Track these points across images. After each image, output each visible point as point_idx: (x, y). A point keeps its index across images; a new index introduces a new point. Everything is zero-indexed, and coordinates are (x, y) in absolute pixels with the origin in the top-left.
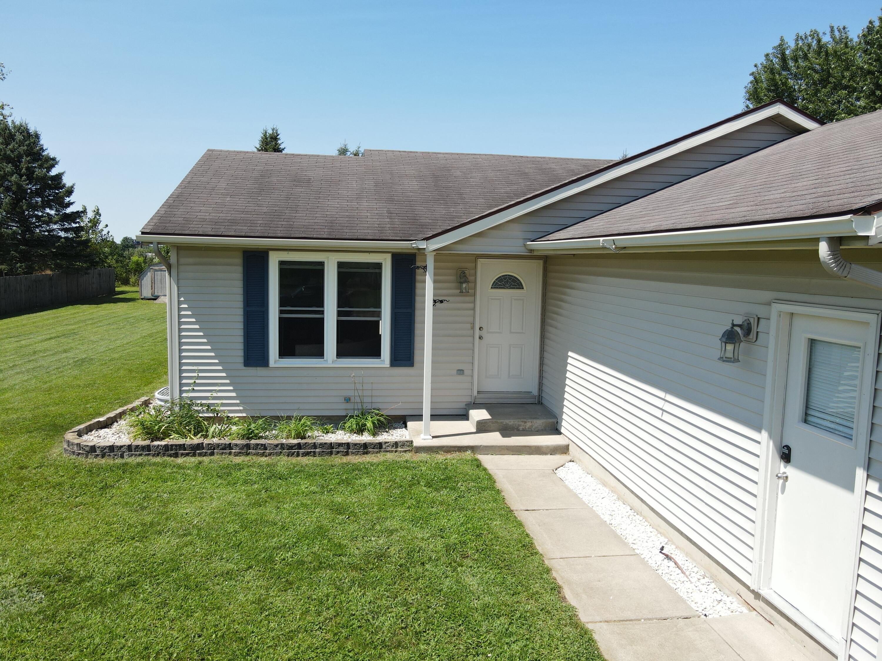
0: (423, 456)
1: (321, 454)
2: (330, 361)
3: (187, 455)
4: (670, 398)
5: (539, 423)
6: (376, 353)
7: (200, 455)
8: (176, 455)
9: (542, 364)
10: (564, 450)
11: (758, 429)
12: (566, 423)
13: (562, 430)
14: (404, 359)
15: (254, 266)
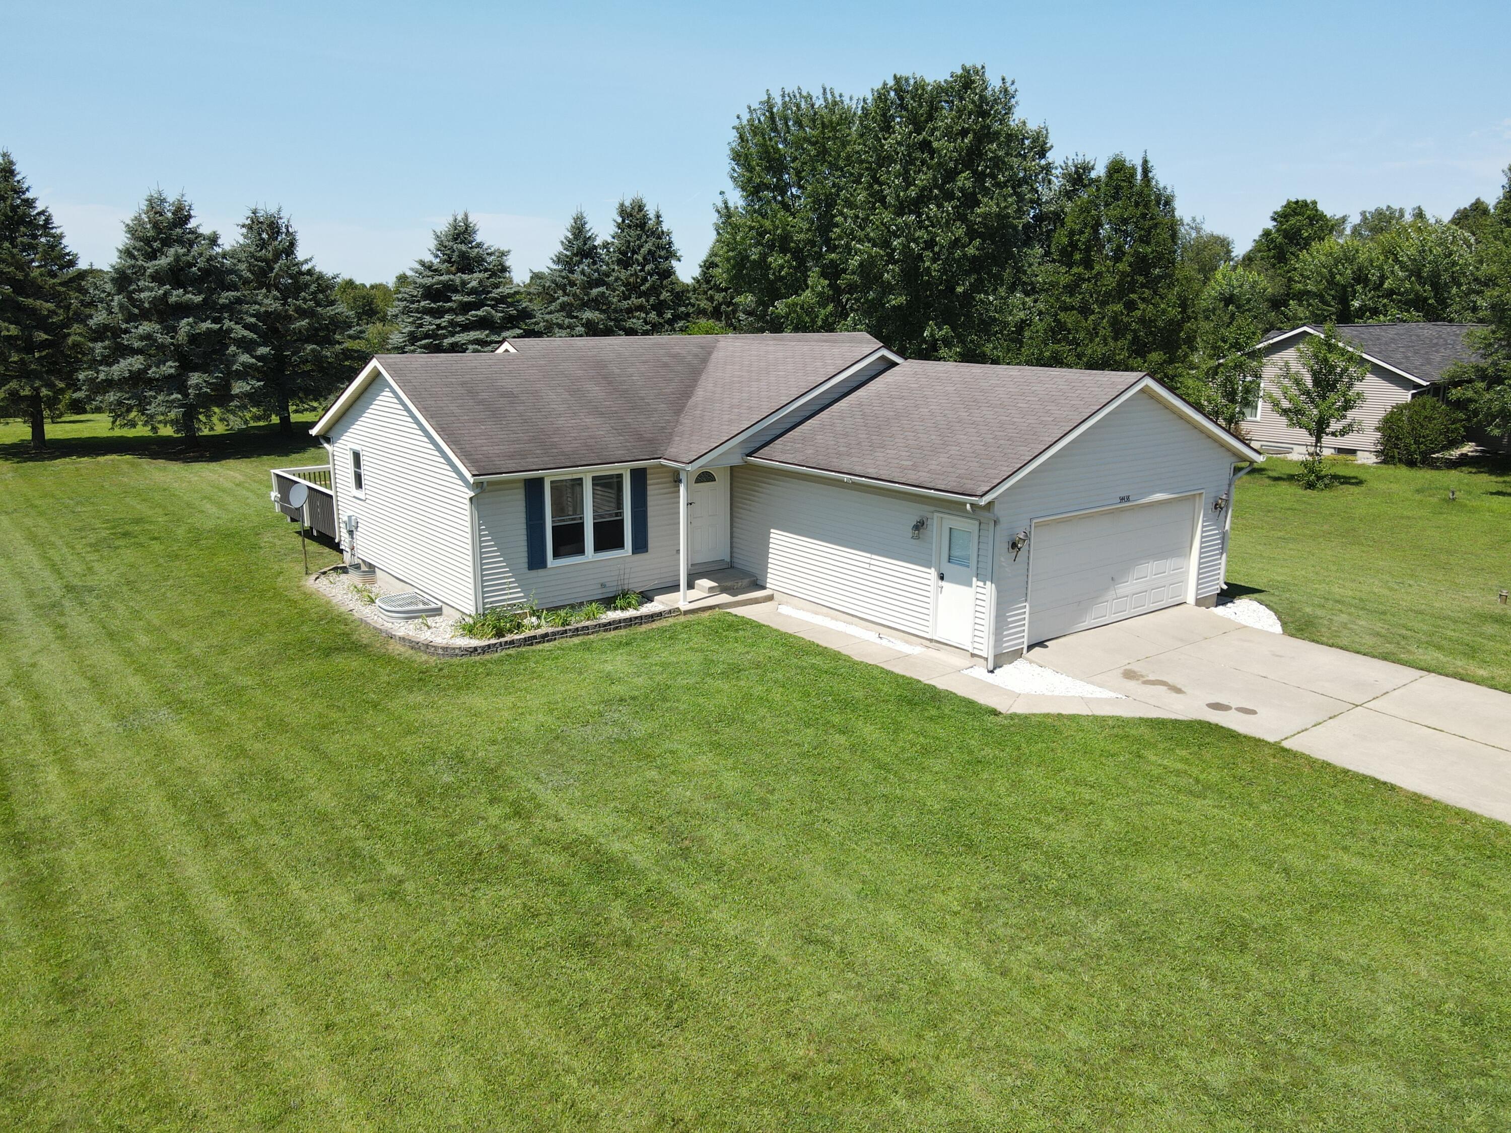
0: (691, 617)
1: (625, 627)
2: (590, 557)
3: (539, 642)
4: (874, 557)
5: (746, 582)
6: (620, 545)
7: (548, 641)
8: (532, 644)
9: (732, 537)
10: (770, 598)
11: (930, 568)
12: (774, 580)
13: (768, 585)
14: (640, 546)
15: (533, 488)
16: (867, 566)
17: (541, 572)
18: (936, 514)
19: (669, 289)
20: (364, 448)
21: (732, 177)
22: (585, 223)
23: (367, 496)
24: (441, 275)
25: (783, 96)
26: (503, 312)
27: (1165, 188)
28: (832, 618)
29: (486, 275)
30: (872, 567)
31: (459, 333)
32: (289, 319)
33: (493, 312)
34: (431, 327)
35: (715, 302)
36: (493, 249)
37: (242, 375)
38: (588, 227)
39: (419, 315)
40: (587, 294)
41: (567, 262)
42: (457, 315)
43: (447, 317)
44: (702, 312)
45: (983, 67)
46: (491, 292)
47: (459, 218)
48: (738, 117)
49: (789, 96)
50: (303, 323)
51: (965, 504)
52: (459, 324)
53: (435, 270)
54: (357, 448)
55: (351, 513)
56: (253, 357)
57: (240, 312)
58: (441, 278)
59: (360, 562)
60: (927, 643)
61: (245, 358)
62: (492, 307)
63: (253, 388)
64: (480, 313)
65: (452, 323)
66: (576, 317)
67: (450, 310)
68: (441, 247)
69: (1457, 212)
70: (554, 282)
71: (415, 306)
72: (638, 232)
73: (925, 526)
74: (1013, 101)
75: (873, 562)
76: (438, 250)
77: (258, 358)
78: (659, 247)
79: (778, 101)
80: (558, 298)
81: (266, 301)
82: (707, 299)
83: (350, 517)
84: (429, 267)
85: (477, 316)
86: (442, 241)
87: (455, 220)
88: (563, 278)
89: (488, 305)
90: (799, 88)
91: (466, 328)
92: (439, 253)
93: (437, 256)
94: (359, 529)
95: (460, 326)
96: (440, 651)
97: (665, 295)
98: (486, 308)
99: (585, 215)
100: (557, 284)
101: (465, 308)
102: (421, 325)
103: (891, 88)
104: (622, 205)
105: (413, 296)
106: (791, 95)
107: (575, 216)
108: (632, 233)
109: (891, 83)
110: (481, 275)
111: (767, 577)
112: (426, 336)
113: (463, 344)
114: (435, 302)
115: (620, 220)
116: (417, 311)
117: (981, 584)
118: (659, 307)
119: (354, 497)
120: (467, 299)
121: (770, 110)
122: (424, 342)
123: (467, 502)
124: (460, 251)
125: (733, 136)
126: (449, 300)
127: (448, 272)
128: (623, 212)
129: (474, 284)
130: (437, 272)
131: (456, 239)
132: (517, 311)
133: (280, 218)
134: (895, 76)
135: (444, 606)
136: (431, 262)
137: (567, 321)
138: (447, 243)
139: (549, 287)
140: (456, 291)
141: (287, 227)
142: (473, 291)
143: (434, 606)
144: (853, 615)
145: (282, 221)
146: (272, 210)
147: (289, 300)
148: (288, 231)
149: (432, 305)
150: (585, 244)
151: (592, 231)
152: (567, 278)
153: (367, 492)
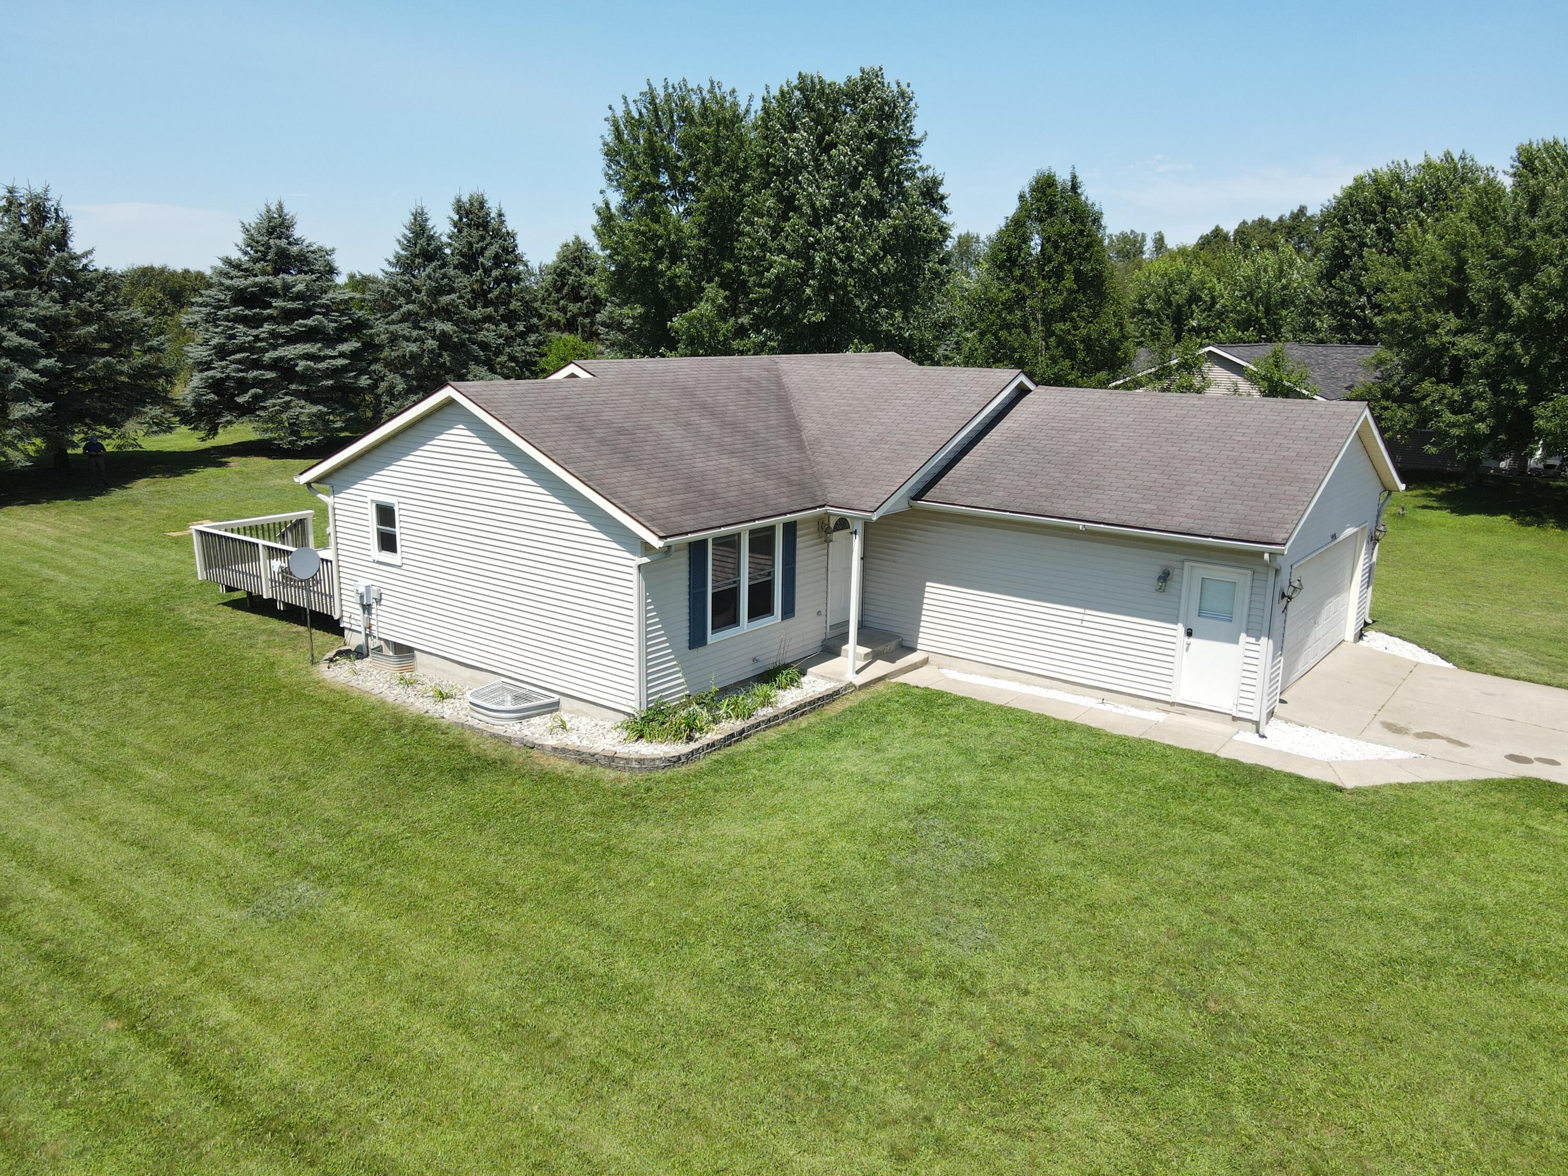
2: (745, 627)
4: (1088, 612)
5: (893, 644)
6: (771, 610)
9: (864, 592)
10: (925, 662)
11: (1176, 624)
12: (926, 640)
13: (919, 647)
14: (789, 611)
15: (697, 550)
16: (1079, 623)
17: (701, 650)
18: (1187, 564)
19: (519, 298)
20: (401, 500)
21: (607, 174)
22: (427, 220)
23: (405, 561)
24: (256, 276)
25: (666, 87)
26: (336, 321)
27: (1093, 204)
28: (1021, 682)
29: (314, 277)
30: (1085, 624)
31: (282, 345)
32: (68, 325)
33: (326, 322)
34: (248, 339)
35: (569, 314)
36: (315, 247)
37: (20, 396)
38: (430, 224)
39: (230, 324)
40: (436, 302)
41: (406, 265)
42: (278, 324)
43: (267, 327)
44: (553, 324)
45: (881, 69)
46: (319, 298)
47: (273, 208)
48: (610, 108)
49: (673, 87)
50: (91, 329)
51: (1261, 554)
52: (281, 335)
53: (246, 270)
54: (386, 500)
55: (369, 583)
56: (35, 371)
57: (13, 316)
58: (257, 279)
59: (382, 643)
60: (1168, 707)
61: (24, 373)
62: (323, 314)
63: (39, 411)
64: (309, 322)
65: (273, 334)
66: (424, 328)
67: (270, 318)
68: (252, 242)
69: (1201, 238)
70: (394, 287)
71: (224, 312)
72: (481, 233)
73: (1170, 577)
74: (912, 104)
75: (1086, 618)
76: (248, 246)
77: (42, 372)
78: (505, 249)
79: (660, 92)
80: (400, 306)
81: (42, 303)
82: (558, 310)
83: (368, 588)
84: (238, 266)
85: (305, 326)
86: (252, 235)
87: (268, 211)
88: (406, 282)
89: (319, 313)
90: (684, 80)
91: (291, 340)
92: (249, 249)
93: (246, 253)
94: (383, 602)
95: (283, 337)
96: (634, 765)
97: (515, 305)
98: (317, 316)
99: (425, 211)
100: (397, 290)
101: (288, 316)
102: (233, 337)
103: (795, 87)
104: (459, 201)
105: (220, 301)
106: (676, 86)
107: (414, 211)
108: (474, 232)
109: (795, 82)
110: (308, 277)
111: (917, 637)
112: (241, 349)
113: (291, 359)
114: (250, 307)
115: (456, 217)
116: (226, 319)
117: (1253, 640)
118: (510, 318)
119: (374, 561)
120: (290, 305)
121: (653, 102)
122: (238, 356)
123: (635, 571)
124: (278, 247)
125: (606, 131)
126: (270, 306)
127: (264, 273)
128: (459, 207)
129: (301, 287)
130: (248, 272)
131: (270, 233)
132: (352, 320)
133: (48, 200)
134: (800, 74)
135: (563, 699)
136: (240, 260)
137: (415, 333)
138: (260, 239)
139: (389, 293)
140: (275, 295)
141: (56, 210)
142: (299, 296)
143: (547, 701)
144: (1052, 678)
145: (50, 203)
146: (38, 189)
147: (72, 302)
148: (58, 215)
149: (247, 312)
150: (429, 245)
151: (435, 229)
152: (410, 282)
153: (404, 555)
